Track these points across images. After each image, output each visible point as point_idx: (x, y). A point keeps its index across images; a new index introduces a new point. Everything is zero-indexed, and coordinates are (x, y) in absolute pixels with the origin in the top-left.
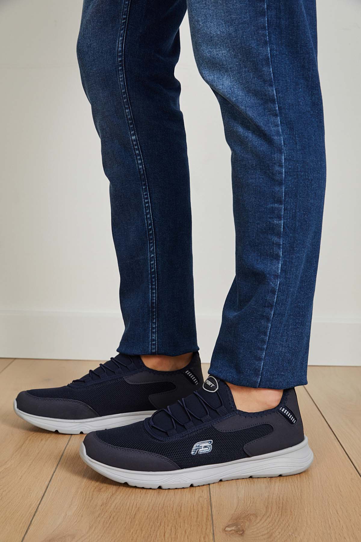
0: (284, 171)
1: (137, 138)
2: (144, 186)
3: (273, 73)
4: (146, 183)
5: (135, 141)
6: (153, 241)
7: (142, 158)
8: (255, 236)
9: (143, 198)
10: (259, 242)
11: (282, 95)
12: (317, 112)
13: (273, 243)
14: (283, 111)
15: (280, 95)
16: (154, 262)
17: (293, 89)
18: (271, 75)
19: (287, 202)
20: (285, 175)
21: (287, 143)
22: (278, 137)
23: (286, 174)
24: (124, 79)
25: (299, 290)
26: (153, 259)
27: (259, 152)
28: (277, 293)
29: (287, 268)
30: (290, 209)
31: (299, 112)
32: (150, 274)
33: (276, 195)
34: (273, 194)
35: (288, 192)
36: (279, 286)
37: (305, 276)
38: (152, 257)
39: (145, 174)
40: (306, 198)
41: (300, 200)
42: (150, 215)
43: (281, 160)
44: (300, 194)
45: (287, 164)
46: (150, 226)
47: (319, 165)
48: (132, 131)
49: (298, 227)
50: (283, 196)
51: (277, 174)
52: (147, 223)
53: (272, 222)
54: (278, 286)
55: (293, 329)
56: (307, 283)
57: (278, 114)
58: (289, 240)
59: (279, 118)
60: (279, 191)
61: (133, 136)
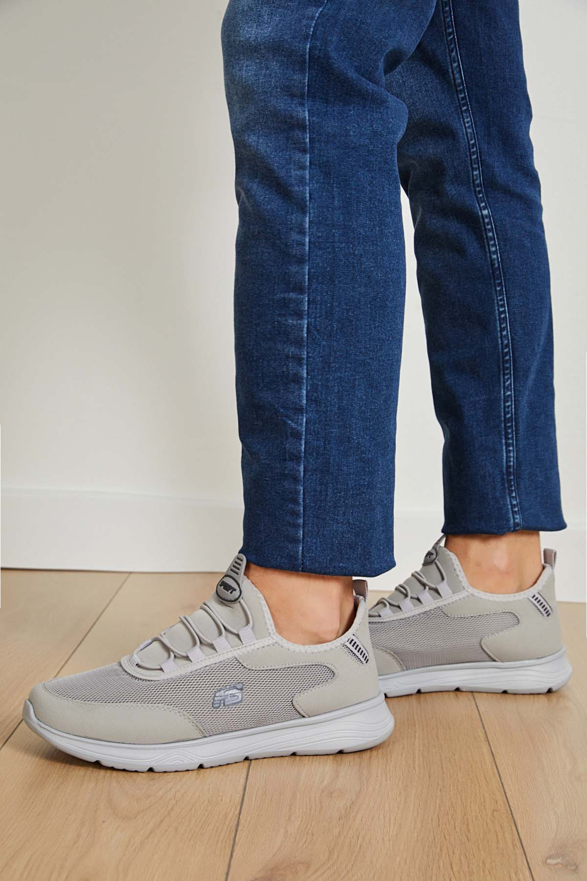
0: (307, 240)
1: (490, 213)
2: (499, 287)
3: (308, 85)
4: (502, 281)
5: (486, 217)
6: (510, 372)
7: (497, 243)
8: (253, 345)
9: (496, 305)
10: (259, 355)
11: (317, 120)
12: (380, 146)
13: (288, 357)
14: (317, 145)
15: (314, 119)
16: (512, 404)
17: (338, 112)
18: (304, 89)
19: (314, 290)
20: (309, 247)
21: (316, 195)
22: (300, 188)
23: (312, 246)
24: (472, 124)
25: (362, 432)
26: (510, 399)
27: (264, 212)
28: (304, 437)
29: (320, 397)
30: (322, 301)
31: (346, 146)
32: (503, 422)
33: (291, 279)
34: (286, 277)
35: (317, 274)
36: (306, 426)
37: (369, 410)
38: (509, 395)
39: (501, 268)
40: (351, 285)
41: (340, 287)
42: (507, 332)
43: (302, 224)
44: (339, 277)
45: (315, 229)
46: (506, 348)
47: (377, 232)
48: (482, 202)
49: (337, 331)
50: (306, 280)
51: (295, 246)
52: (502, 343)
53: (284, 322)
54: (304, 425)
55: (355, 495)
56: (374, 421)
57: (308, 150)
58: (319, 351)
59: (308, 156)
60: (297, 272)
61: (484, 209)
